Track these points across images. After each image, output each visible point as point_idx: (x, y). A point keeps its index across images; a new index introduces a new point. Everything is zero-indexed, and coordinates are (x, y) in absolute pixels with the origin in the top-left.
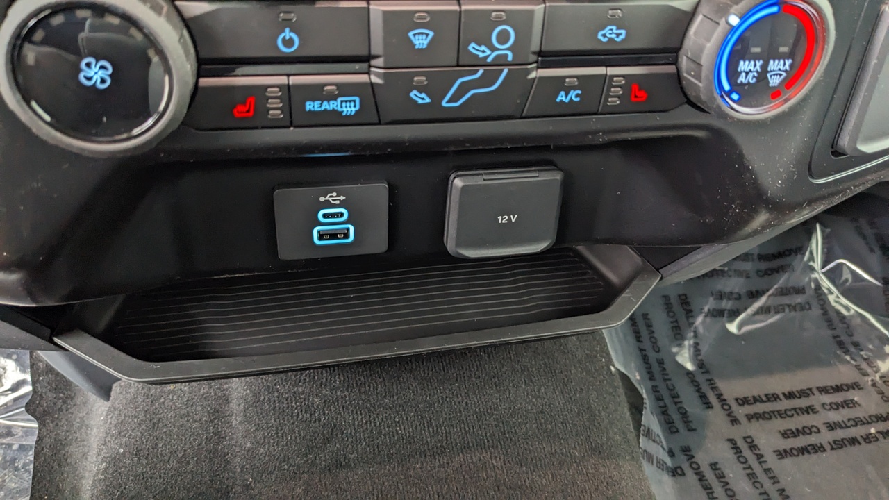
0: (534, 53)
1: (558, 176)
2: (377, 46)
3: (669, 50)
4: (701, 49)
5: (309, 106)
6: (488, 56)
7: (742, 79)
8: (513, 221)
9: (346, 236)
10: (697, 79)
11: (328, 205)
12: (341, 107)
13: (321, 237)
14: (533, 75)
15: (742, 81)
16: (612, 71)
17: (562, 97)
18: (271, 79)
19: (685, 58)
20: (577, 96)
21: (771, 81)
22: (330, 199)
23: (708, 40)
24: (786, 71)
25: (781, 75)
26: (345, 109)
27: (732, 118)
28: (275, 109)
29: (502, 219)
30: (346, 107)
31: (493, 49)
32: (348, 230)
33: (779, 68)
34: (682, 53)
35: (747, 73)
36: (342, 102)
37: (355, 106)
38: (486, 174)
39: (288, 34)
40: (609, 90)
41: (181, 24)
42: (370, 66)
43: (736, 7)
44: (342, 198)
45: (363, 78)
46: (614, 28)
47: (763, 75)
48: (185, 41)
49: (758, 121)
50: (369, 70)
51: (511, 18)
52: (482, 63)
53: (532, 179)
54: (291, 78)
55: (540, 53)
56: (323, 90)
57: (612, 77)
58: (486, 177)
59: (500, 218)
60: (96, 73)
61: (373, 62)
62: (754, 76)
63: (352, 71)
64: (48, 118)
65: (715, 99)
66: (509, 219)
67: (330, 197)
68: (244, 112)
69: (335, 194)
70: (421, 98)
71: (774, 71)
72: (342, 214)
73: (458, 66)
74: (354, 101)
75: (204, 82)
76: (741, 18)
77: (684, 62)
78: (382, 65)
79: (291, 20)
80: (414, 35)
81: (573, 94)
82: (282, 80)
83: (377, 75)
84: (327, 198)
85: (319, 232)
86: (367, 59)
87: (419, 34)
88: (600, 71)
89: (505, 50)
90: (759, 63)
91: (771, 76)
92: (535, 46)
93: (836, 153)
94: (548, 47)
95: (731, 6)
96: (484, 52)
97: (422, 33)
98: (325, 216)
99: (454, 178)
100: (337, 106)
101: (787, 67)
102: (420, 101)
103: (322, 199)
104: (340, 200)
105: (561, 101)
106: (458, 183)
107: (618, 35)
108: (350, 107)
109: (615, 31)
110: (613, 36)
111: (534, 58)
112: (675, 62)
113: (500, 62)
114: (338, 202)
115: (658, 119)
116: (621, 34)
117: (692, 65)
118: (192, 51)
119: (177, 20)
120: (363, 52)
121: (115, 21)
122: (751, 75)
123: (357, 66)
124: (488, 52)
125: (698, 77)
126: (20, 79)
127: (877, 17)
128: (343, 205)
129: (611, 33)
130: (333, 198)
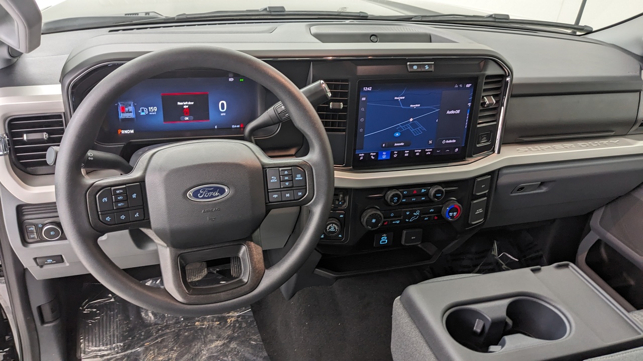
1: (422, 230)
3: (440, 212)
9: (385, 242)
11: (383, 237)
14: (422, 216)
16: (432, 215)
17: (425, 219)
20: (427, 218)
39: (392, 214)
40: (432, 217)
45: (400, 218)
58: (410, 230)
61: (402, 216)
70: (407, 220)
73: (412, 216)
77: (442, 213)
83: (402, 218)
88: (430, 215)
89: (418, 214)
94: (423, 213)
97: (408, 212)
113: (418, 215)
125: (444, 216)
127: (471, 204)
128: (386, 236)
129: (432, 210)
130: (384, 235)
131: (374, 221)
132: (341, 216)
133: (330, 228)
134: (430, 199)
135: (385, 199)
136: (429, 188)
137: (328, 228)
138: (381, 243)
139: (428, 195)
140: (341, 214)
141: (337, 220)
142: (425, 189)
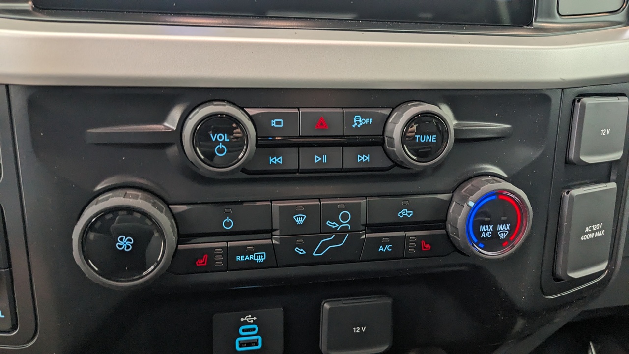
0: (363, 225)
1: (389, 301)
2: (276, 224)
3: (440, 222)
4: (457, 219)
5: (238, 258)
6: (338, 227)
7: (483, 235)
8: (363, 331)
9: (257, 344)
10: (457, 237)
11: (246, 323)
12: (256, 258)
13: (241, 346)
14: (363, 237)
15: (483, 237)
16: (408, 233)
17: (381, 249)
18: (218, 244)
19: (449, 225)
20: (390, 248)
21: (501, 236)
22: (247, 319)
23: (460, 215)
24: (508, 230)
25: (506, 233)
26: (258, 259)
27: (482, 258)
28: (219, 261)
29: (356, 330)
30: (259, 258)
31: (340, 223)
32: (258, 340)
33: (503, 230)
34: (447, 222)
35: (486, 232)
36: (256, 255)
37: (263, 257)
38: (344, 300)
39: (228, 220)
40: (408, 244)
41: (172, 217)
42: (272, 235)
43: (471, 197)
44: (255, 318)
45: (269, 241)
46: (406, 210)
47: (495, 232)
48: (173, 225)
49: (498, 259)
50: (272, 237)
51: (348, 207)
52: (334, 231)
53: (373, 303)
54: (228, 243)
55: (366, 225)
56: (246, 249)
57: (410, 237)
58: (344, 302)
60: (125, 243)
61: (274, 233)
62: (490, 234)
63: (263, 238)
64: (97, 269)
65: (469, 247)
66: (361, 330)
67: (247, 318)
68: (201, 263)
69: (250, 316)
70: (301, 251)
71: (501, 230)
72: (254, 330)
73: (321, 233)
74: (263, 255)
75: (181, 247)
76: (475, 203)
77: (449, 227)
78: (279, 234)
79: (230, 212)
80: (296, 218)
81: (387, 247)
82: (224, 244)
83: (276, 239)
84: (245, 319)
85: (240, 342)
86: (270, 231)
87: (298, 217)
88: (402, 233)
89: (345, 224)
90: (491, 227)
91: (500, 233)
92: (363, 221)
93: (557, 279)
94: (370, 222)
95: (469, 197)
96: (335, 225)
97: (300, 217)
98: (244, 331)
99: (324, 303)
100: (253, 258)
101: (508, 228)
102: (300, 253)
103: (242, 319)
104: (253, 320)
105: (381, 251)
106: (327, 306)
107: (409, 214)
108: (261, 258)
109: (407, 212)
110: (406, 214)
111: (363, 228)
112: (445, 228)
113: (344, 230)
114: (252, 321)
115: (441, 261)
116: (411, 213)
117: (454, 229)
118: (176, 230)
119: (170, 215)
120: (269, 227)
121: (138, 216)
122: (488, 233)
123: (265, 235)
124: (337, 225)
125: (458, 236)
126: (85, 249)
127: (561, 199)
128: (255, 323)
129: (405, 213)
130: (249, 318)
134: (397, 164)
136: (386, 112)
138: (239, 348)
139: (382, 143)
142: (364, 116)
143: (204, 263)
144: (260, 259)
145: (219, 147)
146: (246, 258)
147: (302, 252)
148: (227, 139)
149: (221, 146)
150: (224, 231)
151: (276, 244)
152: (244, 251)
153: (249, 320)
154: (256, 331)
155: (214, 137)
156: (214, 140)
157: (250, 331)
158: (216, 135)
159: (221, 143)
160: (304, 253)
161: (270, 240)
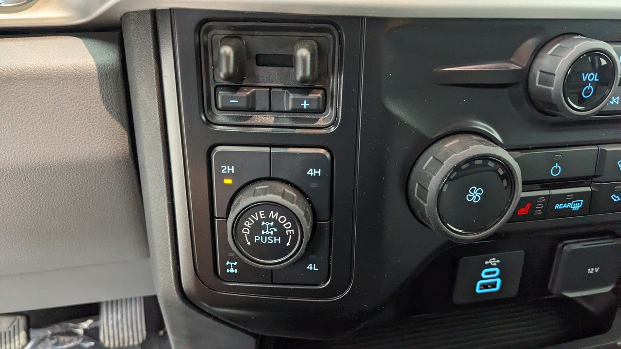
5: (557, 206)
8: (597, 271)
9: (494, 286)
11: (490, 266)
13: (480, 288)
18: (543, 192)
22: (491, 262)
28: (539, 209)
29: (591, 270)
32: (496, 282)
36: (574, 203)
37: (580, 205)
38: (582, 241)
39: (557, 166)
44: (498, 261)
50: (592, 184)
53: (602, 245)
54: (552, 190)
56: (565, 197)
58: (584, 244)
59: (589, 270)
61: (594, 179)
63: (583, 185)
66: (594, 271)
68: (523, 213)
69: (494, 259)
72: (494, 272)
74: (580, 202)
79: (560, 159)
80: (620, 163)
82: (547, 192)
83: (595, 186)
84: (489, 262)
85: (481, 284)
98: (487, 274)
99: (564, 245)
100: (571, 206)
102: (615, 200)
103: (487, 263)
104: (496, 263)
106: (565, 248)
108: (577, 205)
114: (495, 264)
123: (586, 182)
128: (498, 266)
130: (493, 261)
131: (475, 195)
132: (312, 172)
133: (257, 228)
135: (527, 89)
137: (246, 231)
138: (478, 291)
140: (315, 162)
141: (289, 191)
143: (525, 212)
144: (576, 207)
145: (588, 88)
146: (564, 207)
147: (617, 199)
148: (597, 79)
149: (589, 86)
150: (551, 178)
151: (594, 191)
152: (563, 199)
153: (493, 263)
154: (497, 274)
155: (585, 77)
156: (584, 80)
157: (490, 274)
158: (588, 74)
159: (590, 84)
160: (619, 199)
161: (589, 188)
